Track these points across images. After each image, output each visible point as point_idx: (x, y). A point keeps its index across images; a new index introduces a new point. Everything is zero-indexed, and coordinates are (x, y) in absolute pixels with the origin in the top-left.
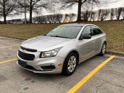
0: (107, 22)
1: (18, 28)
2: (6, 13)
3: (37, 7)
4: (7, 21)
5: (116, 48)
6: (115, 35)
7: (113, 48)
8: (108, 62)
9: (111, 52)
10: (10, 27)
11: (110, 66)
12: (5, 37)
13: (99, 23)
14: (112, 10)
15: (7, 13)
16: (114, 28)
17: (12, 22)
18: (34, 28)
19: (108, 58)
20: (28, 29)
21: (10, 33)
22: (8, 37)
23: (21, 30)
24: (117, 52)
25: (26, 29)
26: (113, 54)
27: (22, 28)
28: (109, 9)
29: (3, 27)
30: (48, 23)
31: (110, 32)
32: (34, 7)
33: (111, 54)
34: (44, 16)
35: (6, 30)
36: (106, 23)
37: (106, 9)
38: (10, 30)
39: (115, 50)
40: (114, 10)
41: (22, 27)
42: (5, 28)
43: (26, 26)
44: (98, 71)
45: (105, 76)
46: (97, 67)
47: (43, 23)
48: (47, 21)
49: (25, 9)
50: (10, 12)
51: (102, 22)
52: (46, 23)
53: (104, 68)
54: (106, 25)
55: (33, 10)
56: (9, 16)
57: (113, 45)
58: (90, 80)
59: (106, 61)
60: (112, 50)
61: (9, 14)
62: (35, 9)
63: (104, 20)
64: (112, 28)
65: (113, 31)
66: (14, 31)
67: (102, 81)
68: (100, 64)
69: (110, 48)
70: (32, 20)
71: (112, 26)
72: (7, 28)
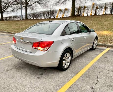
0: (101, 16)
1: (16, 24)
2: (2, 10)
3: (32, 4)
4: (4, 17)
5: (110, 41)
6: (109, 29)
7: (108, 41)
8: (105, 54)
9: (106, 45)
10: (8, 24)
11: (106, 57)
12: (6, 33)
13: (93, 18)
14: (106, 4)
15: (4, 10)
16: (109, 23)
17: (9, 19)
18: (31, 24)
19: (104, 50)
20: (25, 25)
21: (10, 29)
22: (8, 33)
23: (19, 26)
24: (112, 45)
25: (23, 25)
26: (108, 46)
27: (19, 25)
28: (103, 4)
29: (1, 24)
30: (43, 19)
31: (104, 26)
32: (29, 4)
33: (106, 47)
34: (39, 12)
35: (5, 27)
36: (100, 18)
37: (100, 3)
38: (9, 26)
39: (109, 43)
40: (108, 5)
41: (19, 23)
42: (4, 24)
43: (23, 22)
44: (97, 61)
45: (103, 65)
46: (95, 58)
47: (39, 19)
48: (42, 17)
49: (21, 6)
50: (6, 9)
51: (96, 16)
52: (41, 18)
53: (102, 59)
54: (100, 19)
55: (28, 6)
56: (5, 13)
57: (108, 38)
58: (91, 68)
59: (102, 52)
60: (107, 43)
61: (5, 11)
62: (30, 5)
63: (98, 15)
64: (107, 22)
65: (108, 26)
66: (13, 27)
67: (101, 69)
68: (97, 56)
69: (105, 42)
70: (28, 16)
71: (106, 21)
72: (5, 25)
